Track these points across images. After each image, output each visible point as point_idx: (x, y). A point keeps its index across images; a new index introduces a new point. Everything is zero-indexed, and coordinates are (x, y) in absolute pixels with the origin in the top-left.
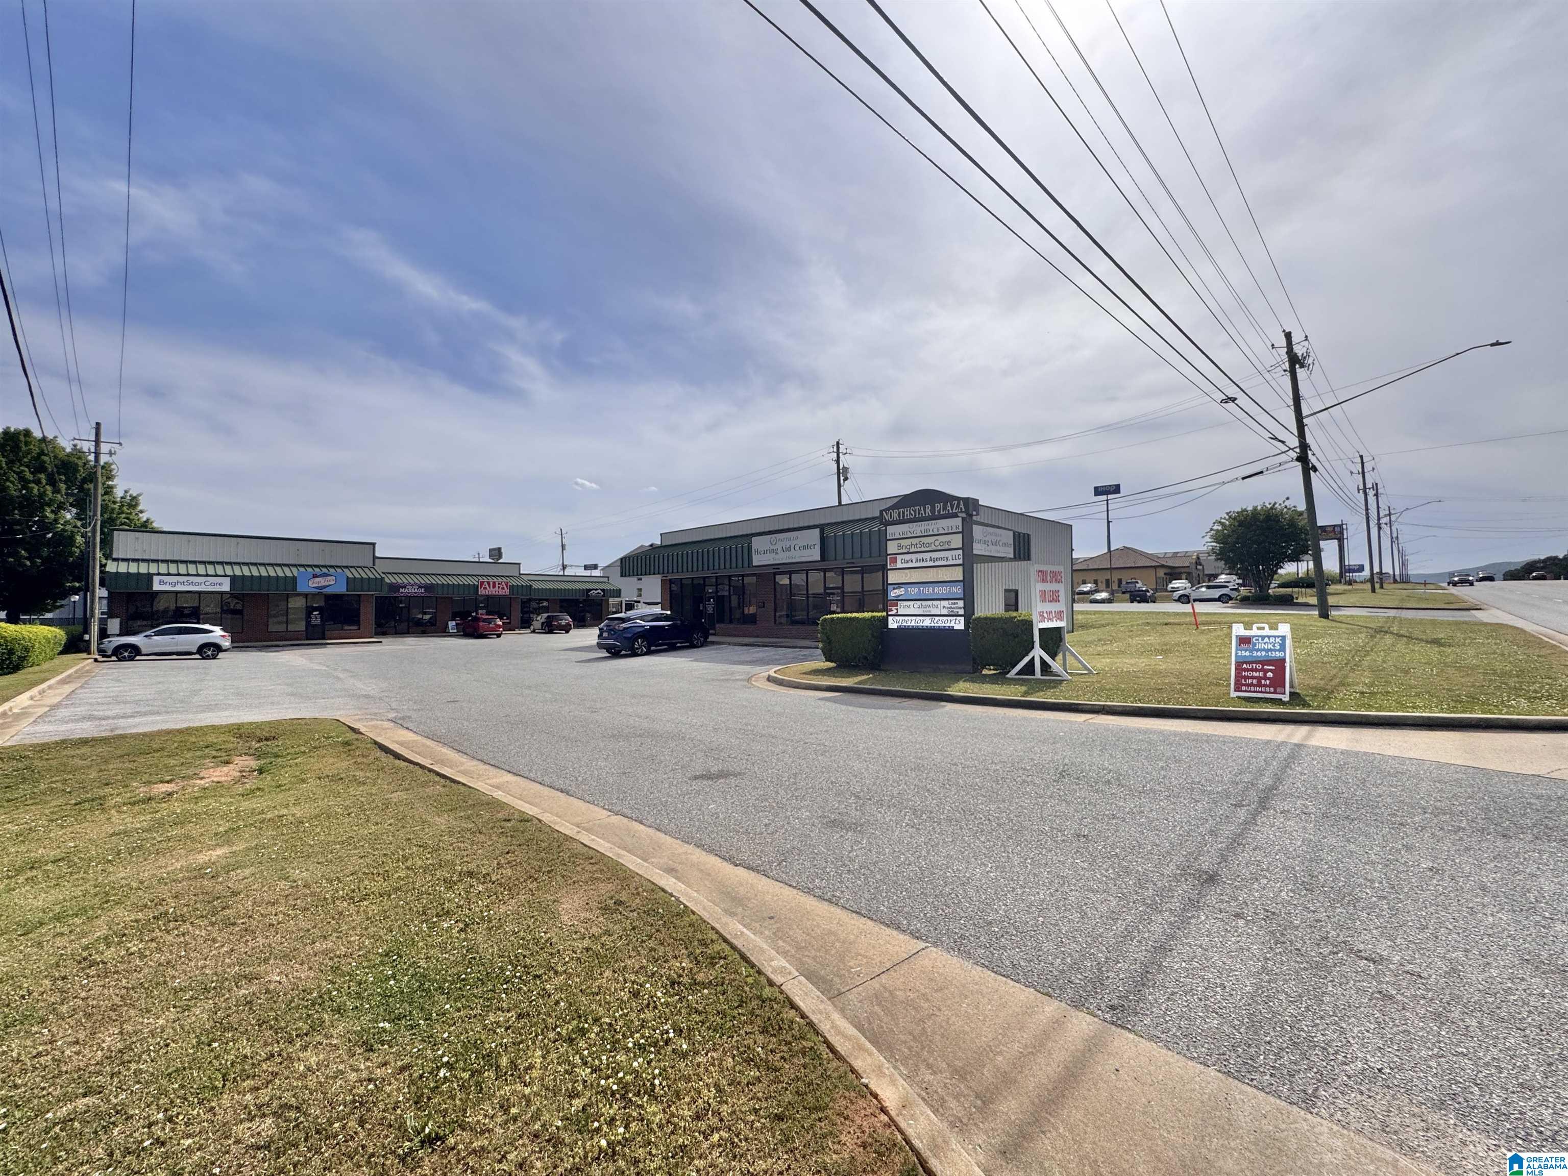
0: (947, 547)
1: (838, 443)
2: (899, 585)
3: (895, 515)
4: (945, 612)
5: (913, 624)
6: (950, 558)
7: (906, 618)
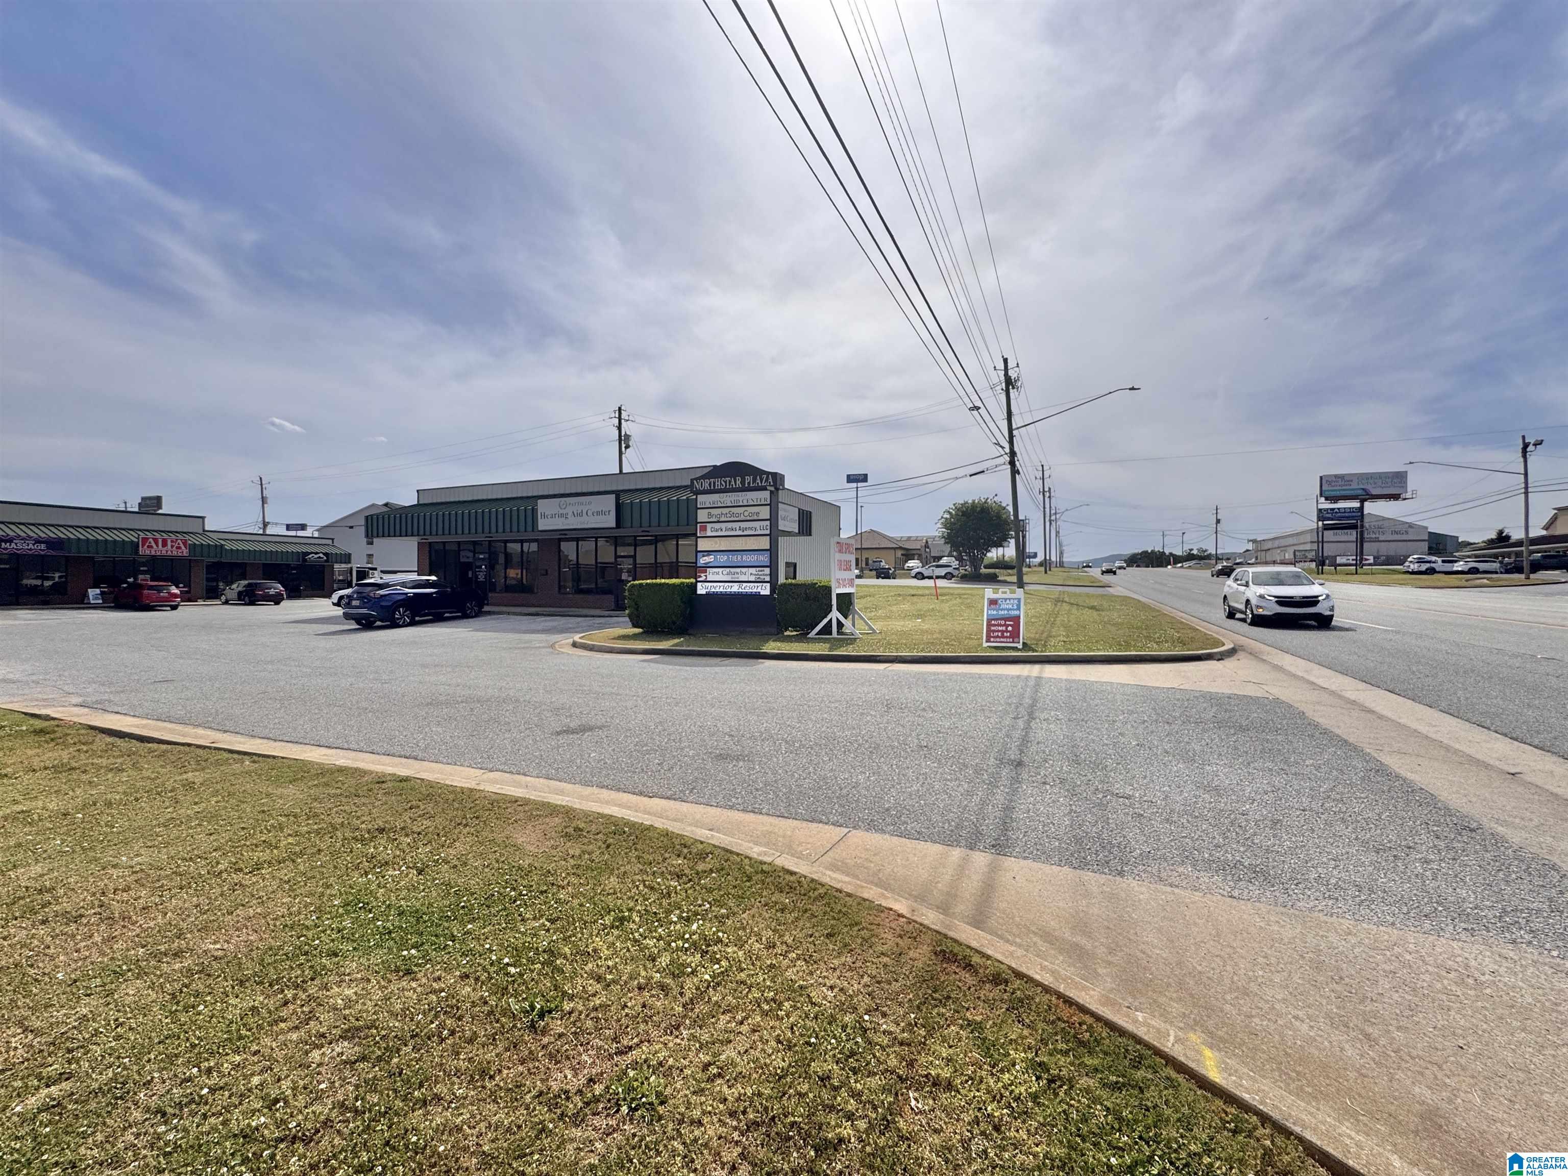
0: (755, 518)
1: (620, 409)
2: (709, 552)
3: (706, 484)
4: (752, 578)
5: (721, 590)
6: (758, 528)
7: (715, 584)
